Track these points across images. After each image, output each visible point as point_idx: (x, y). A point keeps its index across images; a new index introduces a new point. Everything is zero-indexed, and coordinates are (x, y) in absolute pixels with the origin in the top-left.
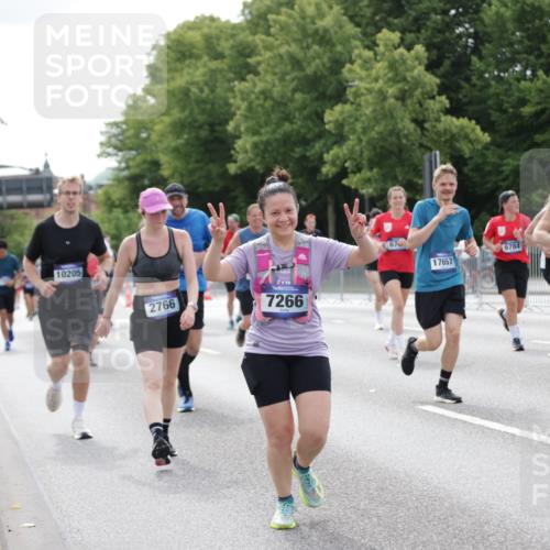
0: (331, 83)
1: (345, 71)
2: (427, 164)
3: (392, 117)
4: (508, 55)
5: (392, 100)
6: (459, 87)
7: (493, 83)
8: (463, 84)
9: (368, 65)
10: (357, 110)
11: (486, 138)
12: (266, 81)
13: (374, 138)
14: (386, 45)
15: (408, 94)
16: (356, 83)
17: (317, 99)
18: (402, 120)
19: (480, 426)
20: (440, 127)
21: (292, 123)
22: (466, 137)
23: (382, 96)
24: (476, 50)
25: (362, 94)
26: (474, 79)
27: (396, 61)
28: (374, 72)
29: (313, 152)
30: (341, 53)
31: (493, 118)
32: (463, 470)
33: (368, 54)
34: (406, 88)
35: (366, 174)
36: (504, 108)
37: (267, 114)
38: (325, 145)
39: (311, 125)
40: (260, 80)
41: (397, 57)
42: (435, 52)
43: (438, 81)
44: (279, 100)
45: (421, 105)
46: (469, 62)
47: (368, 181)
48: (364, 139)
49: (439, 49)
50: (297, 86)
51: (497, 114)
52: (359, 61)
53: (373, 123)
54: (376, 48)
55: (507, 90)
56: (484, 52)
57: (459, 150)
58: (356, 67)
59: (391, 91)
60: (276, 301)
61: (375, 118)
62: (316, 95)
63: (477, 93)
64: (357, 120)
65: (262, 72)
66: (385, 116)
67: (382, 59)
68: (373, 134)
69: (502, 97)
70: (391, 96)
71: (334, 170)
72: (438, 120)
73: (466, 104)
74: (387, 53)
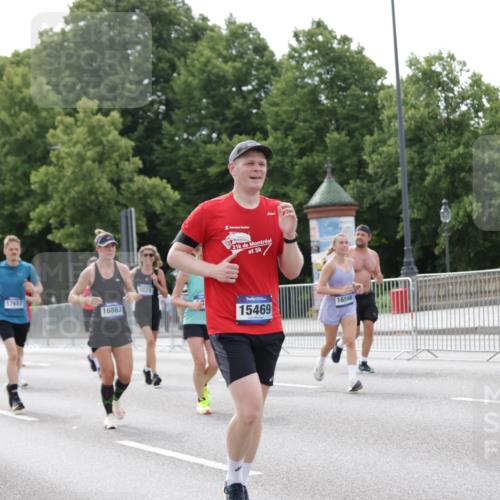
1: (49, 136)
2: (123, 221)
3: (91, 177)
4: (197, 121)
5: (89, 163)
6: (152, 150)
7: (182, 145)
8: (156, 147)
9: (69, 131)
10: (60, 171)
11: (176, 195)
13: (74, 198)
14: (85, 112)
15: (105, 156)
16: (59, 147)
17: (25, 161)
18: (99, 180)
19: (172, 458)
20: (134, 187)
22: (158, 195)
23: (81, 159)
24: (167, 116)
25: (63, 158)
26: (165, 142)
27: (94, 127)
28: (75, 136)
29: (21, 209)
30: (46, 119)
31: (183, 178)
33: (70, 120)
35: (69, 229)
36: (192, 168)
38: (32, 203)
41: (95, 123)
42: (129, 118)
43: (133, 144)
45: (117, 165)
46: (160, 127)
47: (71, 235)
48: (66, 199)
49: (133, 116)
50: (9, 150)
51: (187, 173)
52: (61, 127)
54: (77, 115)
55: (194, 152)
56: (174, 117)
57: (151, 207)
58: (59, 132)
59: (89, 154)
61: (75, 179)
62: (25, 157)
63: (168, 155)
64: (60, 180)
66: (84, 177)
67: (82, 125)
68: (73, 194)
69: (191, 158)
70: (89, 159)
71: (40, 226)
72: (131, 180)
73: (159, 165)
74: (86, 120)
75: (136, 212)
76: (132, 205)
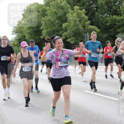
0: (64, 18)
1: (67, 15)
2: (86, 36)
3: (78, 26)
4: (104, 11)
6: (93, 19)
7: (100, 18)
8: (94, 18)
10: (70, 24)
11: (99, 30)
12: (49, 18)
13: (73, 30)
14: (76, 9)
15: (81, 20)
16: (70, 18)
17: (61, 22)
18: (80, 26)
19: (98, 95)
20: (88, 28)
21: (55, 27)
22: (94, 30)
23: (75, 21)
24: (96, 11)
25: (71, 21)
26: (96, 17)
27: (78, 13)
28: (73, 15)
29: (60, 33)
30: (66, 11)
31: (100, 26)
32: (94, 105)
33: (72, 11)
34: (81, 19)
35: (72, 38)
36: (103, 23)
37: (50, 25)
38: (62, 32)
39: (59, 27)
40: (48, 17)
41: (79, 12)
43: (88, 17)
44: (52, 22)
45: (84, 23)
46: (95, 13)
47: (72, 40)
48: (71, 30)
49: (88, 10)
50: (56, 19)
51: (101, 25)
52: (70, 13)
53: (73, 27)
54: (74, 10)
55: (103, 20)
56: (98, 11)
58: (70, 14)
59: (77, 20)
60: (62, 63)
61: (74, 26)
62: (60, 21)
63: (96, 20)
64: (70, 26)
65: (48, 15)
66: (76, 26)
67: (75, 13)
68: (73, 29)
69: (102, 21)
70: (77, 21)
71: (65, 37)
72: (88, 26)
73: (94, 23)
74: (76, 11)
75: (89, 34)
76: (88, 33)
